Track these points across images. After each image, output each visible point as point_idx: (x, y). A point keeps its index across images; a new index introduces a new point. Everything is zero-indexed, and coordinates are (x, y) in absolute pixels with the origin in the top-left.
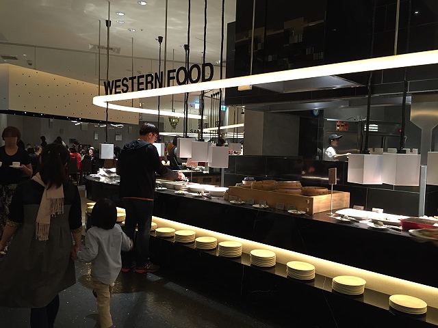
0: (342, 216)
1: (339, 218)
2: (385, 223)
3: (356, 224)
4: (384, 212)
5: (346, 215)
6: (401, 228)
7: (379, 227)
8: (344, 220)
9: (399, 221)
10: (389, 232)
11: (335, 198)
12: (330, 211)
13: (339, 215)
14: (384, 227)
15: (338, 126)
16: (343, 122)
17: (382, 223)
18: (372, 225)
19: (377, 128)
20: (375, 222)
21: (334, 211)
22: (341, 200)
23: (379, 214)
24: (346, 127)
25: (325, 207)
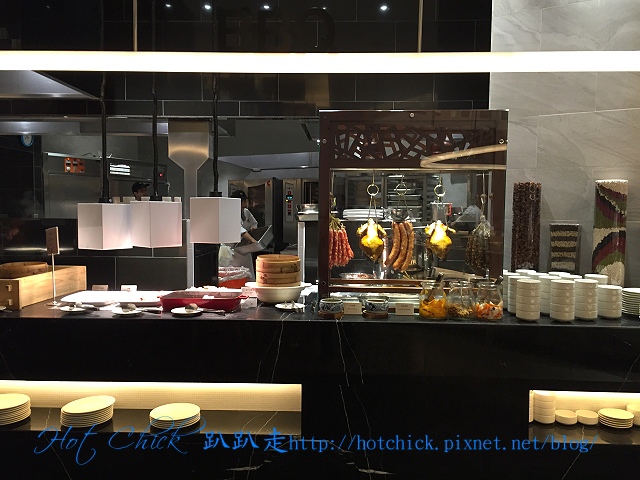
0: (72, 305)
1: (67, 308)
2: (138, 305)
3: (94, 313)
4: (138, 289)
5: (78, 302)
6: (161, 309)
7: (130, 312)
8: (75, 309)
9: (159, 300)
10: (143, 317)
11: (60, 278)
12: (52, 300)
13: (67, 304)
14: (137, 311)
15: (68, 165)
16: (75, 160)
17: (134, 306)
18: (120, 311)
19: (128, 171)
20: (124, 306)
21: (58, 299)
22: (72, 279)
23: (131, 294)
24: (82, 167)
25: (44, 294)
